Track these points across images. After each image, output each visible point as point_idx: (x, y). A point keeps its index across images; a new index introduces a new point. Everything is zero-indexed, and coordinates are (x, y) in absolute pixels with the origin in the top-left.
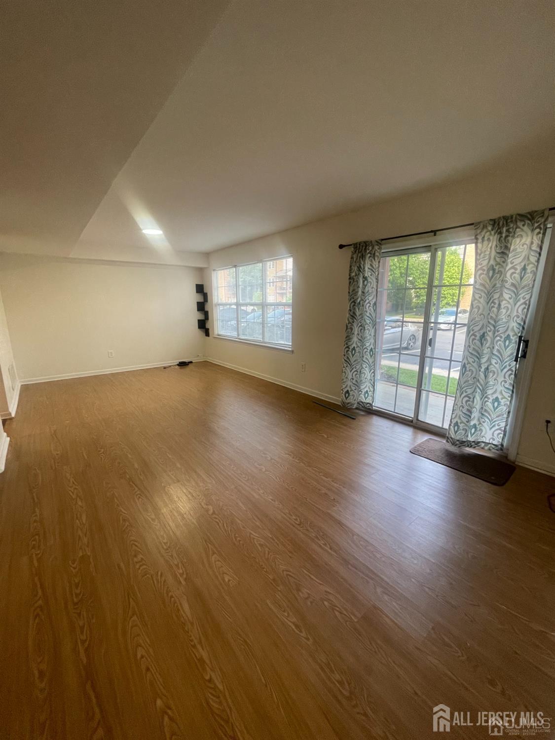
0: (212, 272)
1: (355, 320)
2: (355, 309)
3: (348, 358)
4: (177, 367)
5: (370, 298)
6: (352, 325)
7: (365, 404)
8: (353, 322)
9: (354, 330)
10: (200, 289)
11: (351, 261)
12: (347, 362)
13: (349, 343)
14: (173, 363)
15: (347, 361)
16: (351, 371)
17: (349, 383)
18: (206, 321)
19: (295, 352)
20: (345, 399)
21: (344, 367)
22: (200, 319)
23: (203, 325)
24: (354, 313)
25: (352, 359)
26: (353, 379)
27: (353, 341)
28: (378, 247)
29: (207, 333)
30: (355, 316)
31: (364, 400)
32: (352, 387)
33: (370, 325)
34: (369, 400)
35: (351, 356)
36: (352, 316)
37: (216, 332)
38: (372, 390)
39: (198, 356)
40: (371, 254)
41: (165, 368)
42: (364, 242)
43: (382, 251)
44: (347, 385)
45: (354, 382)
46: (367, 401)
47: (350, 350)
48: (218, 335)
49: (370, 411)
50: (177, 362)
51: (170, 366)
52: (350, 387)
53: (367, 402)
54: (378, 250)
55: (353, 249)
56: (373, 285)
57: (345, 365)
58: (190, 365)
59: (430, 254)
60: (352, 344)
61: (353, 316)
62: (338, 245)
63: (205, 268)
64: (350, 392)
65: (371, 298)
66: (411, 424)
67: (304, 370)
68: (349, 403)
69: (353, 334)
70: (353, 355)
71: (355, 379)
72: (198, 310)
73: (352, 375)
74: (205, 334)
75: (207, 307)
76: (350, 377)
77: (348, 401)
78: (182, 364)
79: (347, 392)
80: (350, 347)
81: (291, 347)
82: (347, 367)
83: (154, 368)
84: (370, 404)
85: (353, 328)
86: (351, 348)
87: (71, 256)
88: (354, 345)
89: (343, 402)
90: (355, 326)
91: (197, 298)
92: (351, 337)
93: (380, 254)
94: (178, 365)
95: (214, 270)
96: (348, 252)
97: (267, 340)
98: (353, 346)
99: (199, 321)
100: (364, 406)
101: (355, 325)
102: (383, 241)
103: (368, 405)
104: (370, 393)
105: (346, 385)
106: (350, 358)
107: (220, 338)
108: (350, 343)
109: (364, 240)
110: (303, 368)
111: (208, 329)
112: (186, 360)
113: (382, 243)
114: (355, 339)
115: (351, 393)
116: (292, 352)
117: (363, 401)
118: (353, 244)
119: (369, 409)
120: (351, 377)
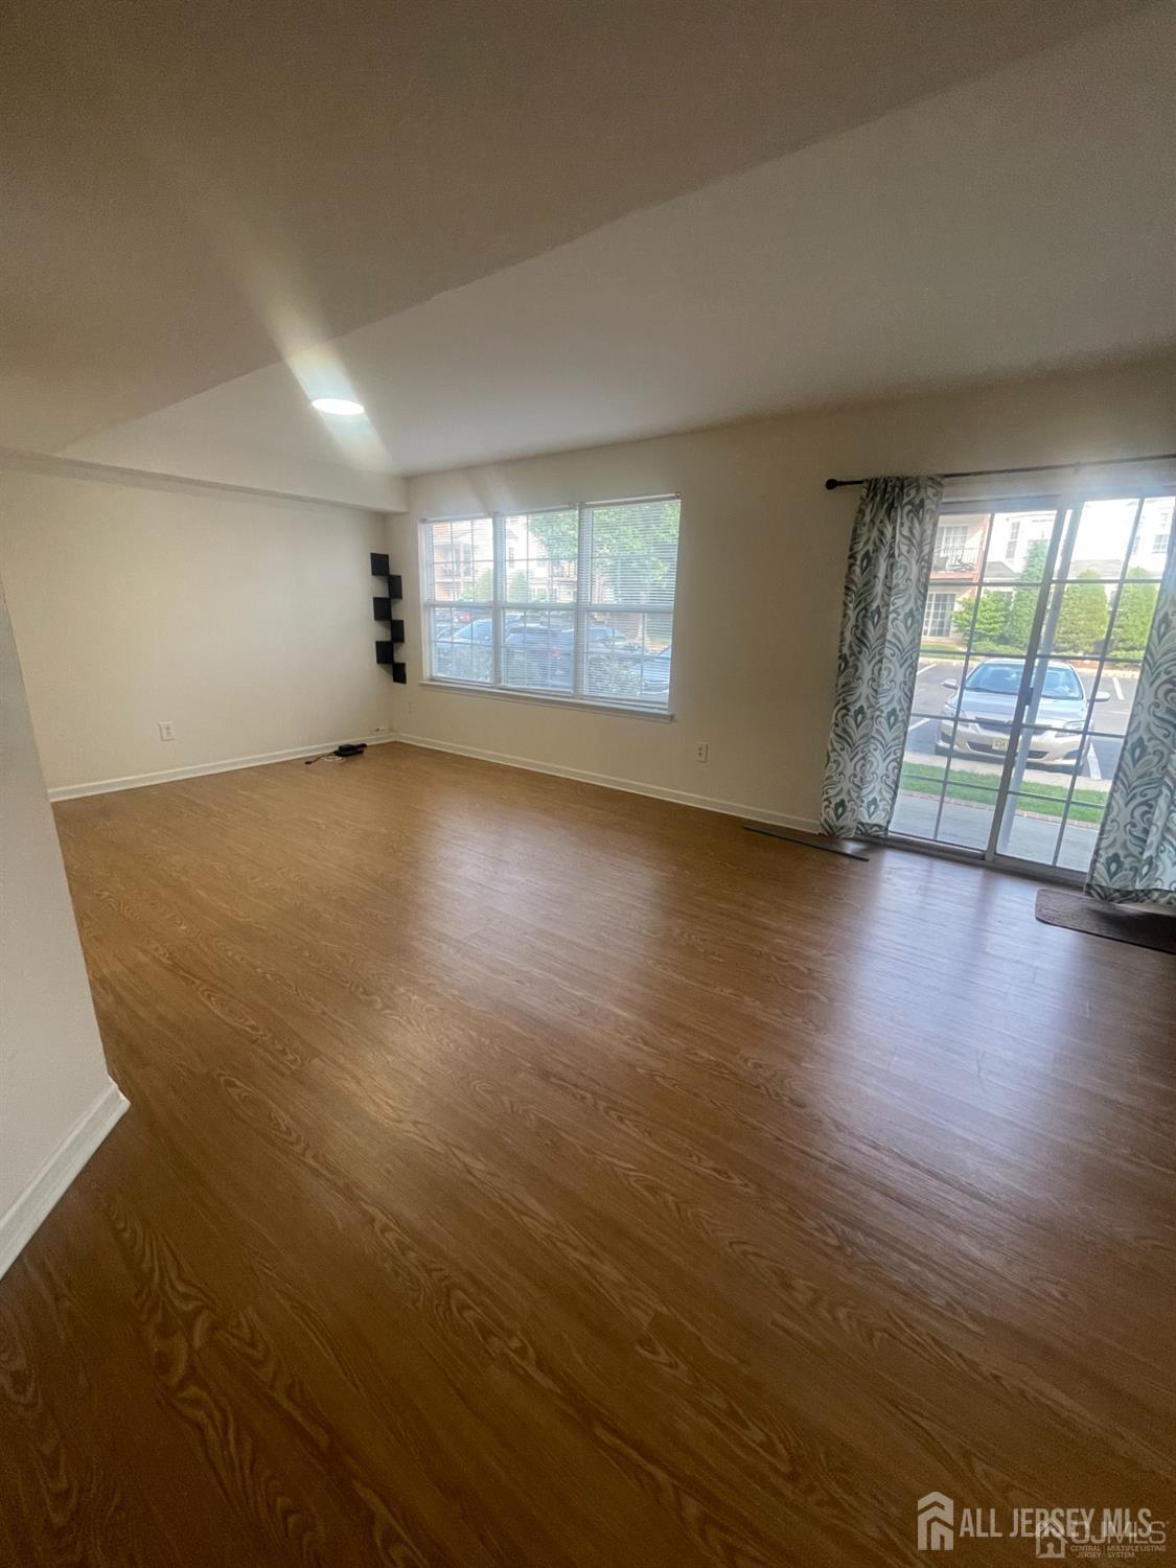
0: (419, 525)
1: (865, 649)
2: (864, 624)
3: (844, 730)
5: (900, 602)
6: (858, 659)
7: (867, 827)
8: (860, 653)
9: (860, 669)
10: (380, 565)
11: (857, 517)
12: (844, 739)
13: (848, 698)
14: (327, 748)
15: (844, 736)
16: (851, 760)
17: (846, 785)
18: (395, 645)
19: (676, 717)
20: (834, 818)
21: (834, 750)
23: (391, 656)
24: (863, 633)
25: (856, 734)
26: (855, 776)
27: (857, 694)
28: (933, 491)
29: (399, 674)
30: (865, 641)
31: (866, 820)
32: (852, 793)
33: (894, 659)
34: (878, 818)
35: (854, 726)
36: (858, 639)
37: (426, 674)
38: (888, 796)
40: (913, 505)
41: (307, 763)
42: (898, 478)
43: (944, 500)
44: (841, 790)
45: (857, 781)
46: (875, 820)
47: (852, 713)
48: (432, 680)
49: (877, 841)
50: (335, 746)
51: (318, 758)
52: (849, 792)
53: (874, 822)
54: (935, 499)
55: (864, 492)
56: (910, 574)
57: (837, 746)
59: (1055, 512)
60: (855, 701)
61: (861, 639)
62: (826, 480)
63: (396, 514)
64: (846, 803)
65: (901, 604)
66: (981, 862)
67: (703, 758)
68: (842, 828)
69: (860, 678)
70: (858, 726)
71: (859, 776)
73: (855, 765)
75: (399, 612)
76: (849, 772)
77: (841, 823)
78: (348, 752)
79: (842, 804)
80: (851, 707)
81: (666, 707)
82: (842, 749)
83: (284, 762)
84: (880, 826)
85: (859, 664)
86: (853, 709)
88: (863, 702)
89: (830, 827)
90: (865, 662)
92: (852, 685)
93: (937, 505)
94: (336, 753)
95: (424, 521)
96: (849, 499)
97: (586, 691)
98: (858, 705)
100: (867, 831)
101: (864, 658)
102: (947, 479)
103: (875, 828)
104: (881, 805)
105: (839, 788)
106: (849, 730)
107: (436, 687)
108: (850, 699)
109: (899, 475)
110: (700, 754)
112: (354, 741)
113: (943, 482)
114: (864, 689)
115: (849, 806)
116: (672, 717)
117: (864, 821)
118: (867, 480)
119: (877, 837)
120: (852, 772)
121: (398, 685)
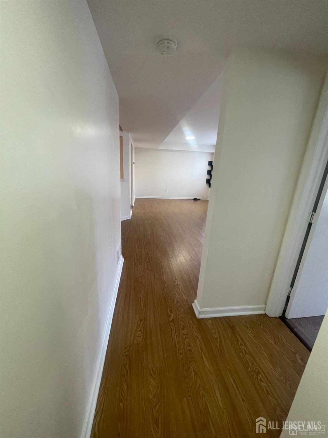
4: (193, 200)
22: (208, 178)
39: (204, 197)
50: (193, 198)
58: (199, 200)
72: (207, 174)
74: (209, 186)
75: (212, 173)
78: (195, 200)
87: (159, 148)
91: (208, 168)
99: (207, 179)
111: (211, 184)
121: (210, 188)
